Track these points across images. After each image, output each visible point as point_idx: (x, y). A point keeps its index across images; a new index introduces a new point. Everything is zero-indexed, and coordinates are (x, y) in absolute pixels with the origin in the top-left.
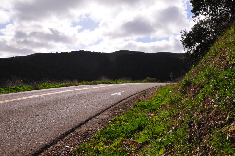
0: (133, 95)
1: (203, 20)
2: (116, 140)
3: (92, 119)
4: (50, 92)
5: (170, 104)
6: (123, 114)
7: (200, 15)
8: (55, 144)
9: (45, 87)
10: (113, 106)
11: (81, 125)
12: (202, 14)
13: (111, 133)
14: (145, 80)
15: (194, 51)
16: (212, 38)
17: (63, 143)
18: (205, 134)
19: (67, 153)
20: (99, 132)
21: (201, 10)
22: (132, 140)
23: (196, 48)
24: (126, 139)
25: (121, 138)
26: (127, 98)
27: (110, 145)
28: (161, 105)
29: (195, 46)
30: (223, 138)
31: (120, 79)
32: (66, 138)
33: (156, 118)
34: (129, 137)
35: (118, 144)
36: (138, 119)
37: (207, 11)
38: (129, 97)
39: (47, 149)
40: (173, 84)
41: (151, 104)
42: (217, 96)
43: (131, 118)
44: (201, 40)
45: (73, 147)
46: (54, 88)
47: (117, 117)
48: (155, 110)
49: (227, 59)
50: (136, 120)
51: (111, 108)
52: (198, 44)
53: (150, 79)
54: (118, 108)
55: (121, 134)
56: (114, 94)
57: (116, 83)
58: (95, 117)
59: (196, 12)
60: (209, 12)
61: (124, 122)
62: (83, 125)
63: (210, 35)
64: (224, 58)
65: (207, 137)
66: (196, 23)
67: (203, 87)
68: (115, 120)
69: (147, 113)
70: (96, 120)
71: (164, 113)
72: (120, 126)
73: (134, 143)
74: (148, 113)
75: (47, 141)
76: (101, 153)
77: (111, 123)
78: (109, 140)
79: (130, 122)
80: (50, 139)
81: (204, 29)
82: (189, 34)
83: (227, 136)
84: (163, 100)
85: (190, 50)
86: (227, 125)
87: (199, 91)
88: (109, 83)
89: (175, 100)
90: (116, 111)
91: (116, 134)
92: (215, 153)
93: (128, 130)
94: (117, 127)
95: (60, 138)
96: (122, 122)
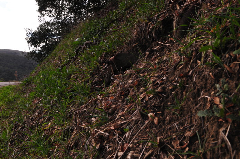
23: (42, 47)
37: (52, 13)
52: (43, 44)
59: (41, 12)
63: (54, 37)
66: (41, 23)
82: (34, 33)
85: (35, 49)
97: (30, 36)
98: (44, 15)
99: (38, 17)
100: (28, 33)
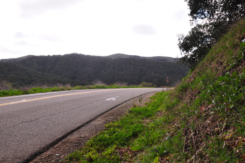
0: (129, 100)
1: (200, 24)
2: (109, 147)
3: (84, 125)
4: (41, 96)
5: (165, 110)
6: (118, 120)
7: (198, 19)
8: (45, 152)
9: (35, 91)
10: (107, 112)
11: (72, 132)
12: (199, 18)
13: (104, 140)
14: (141, 85)
15: (192, 55)
16: (209, 43)
17: (53, 150)
18: (201, 142)
19: (58, 162)
20: (92, 139)
21: (198, 13)
22: (126, 147)
23: (194, 52)
24: (120, 146)
25: (115, 146)
26: (122, 104)
27: (103, 153)
28: (157, 111)
29: (192, 51)
30: (219, 146)
31: (115, 84)
32: (56, 145)
33: (151, 125)
34: (123, 145)
35: (111, 152)
36: (133, 125)
37: (204, 15)
38: (124, 102)
39: (36, 157)
40: (170, 90)
41: (146, 110)
42: (213, 101)
43: (126, 125)
44: (198, 44)
45: (63, 156)
46: (45, 92)
47: (111, 124)
48: (150, 116)
49: (224, 65)
50: (131, 126)
51: (105, 114)
52: (195, 48)
53: (146, 84)
54: (112, 114)
55: (115, 141)
56: (108, 100)
57: (111, 88)
58: (87, 123)
59: (193, 16)
60: (206, 16)
61: (118, 128)
62: (76, 132)
63: (207, 39)
64: (221, 63)
65: (203, 144)
66: (193, 27)
67: (199, 93)
68: (110, 127)
69: (142, 119)
70: (88, 126)
71: (160, 119)
72: (114, 132)
73: (128, 151)
74: (144, 119)
75: (36, 149)
76: (93, 161)
77: (105, 130)
78: (102, 147)
79: (124, 128)
80: (39, 146)
81: (202, 34)
82: (186, 38)
83: (224, 143)
84: (159, 106)
85: (187, 54)
86: (223, 131)
87: (196, 96)
88: (104, 88)
89: (171, 106)
90: (110, 117)
91: (110, 141)
92: (212, 161)
93: (122, 136)
94: (111, 134)
95: (50, 146)
96: (117, 128)
97: (182, 41)
98: (196, 18)
99: (190, 21)
100: (179, 39)
